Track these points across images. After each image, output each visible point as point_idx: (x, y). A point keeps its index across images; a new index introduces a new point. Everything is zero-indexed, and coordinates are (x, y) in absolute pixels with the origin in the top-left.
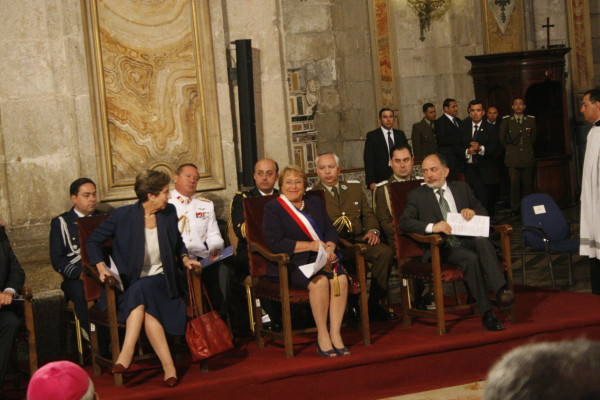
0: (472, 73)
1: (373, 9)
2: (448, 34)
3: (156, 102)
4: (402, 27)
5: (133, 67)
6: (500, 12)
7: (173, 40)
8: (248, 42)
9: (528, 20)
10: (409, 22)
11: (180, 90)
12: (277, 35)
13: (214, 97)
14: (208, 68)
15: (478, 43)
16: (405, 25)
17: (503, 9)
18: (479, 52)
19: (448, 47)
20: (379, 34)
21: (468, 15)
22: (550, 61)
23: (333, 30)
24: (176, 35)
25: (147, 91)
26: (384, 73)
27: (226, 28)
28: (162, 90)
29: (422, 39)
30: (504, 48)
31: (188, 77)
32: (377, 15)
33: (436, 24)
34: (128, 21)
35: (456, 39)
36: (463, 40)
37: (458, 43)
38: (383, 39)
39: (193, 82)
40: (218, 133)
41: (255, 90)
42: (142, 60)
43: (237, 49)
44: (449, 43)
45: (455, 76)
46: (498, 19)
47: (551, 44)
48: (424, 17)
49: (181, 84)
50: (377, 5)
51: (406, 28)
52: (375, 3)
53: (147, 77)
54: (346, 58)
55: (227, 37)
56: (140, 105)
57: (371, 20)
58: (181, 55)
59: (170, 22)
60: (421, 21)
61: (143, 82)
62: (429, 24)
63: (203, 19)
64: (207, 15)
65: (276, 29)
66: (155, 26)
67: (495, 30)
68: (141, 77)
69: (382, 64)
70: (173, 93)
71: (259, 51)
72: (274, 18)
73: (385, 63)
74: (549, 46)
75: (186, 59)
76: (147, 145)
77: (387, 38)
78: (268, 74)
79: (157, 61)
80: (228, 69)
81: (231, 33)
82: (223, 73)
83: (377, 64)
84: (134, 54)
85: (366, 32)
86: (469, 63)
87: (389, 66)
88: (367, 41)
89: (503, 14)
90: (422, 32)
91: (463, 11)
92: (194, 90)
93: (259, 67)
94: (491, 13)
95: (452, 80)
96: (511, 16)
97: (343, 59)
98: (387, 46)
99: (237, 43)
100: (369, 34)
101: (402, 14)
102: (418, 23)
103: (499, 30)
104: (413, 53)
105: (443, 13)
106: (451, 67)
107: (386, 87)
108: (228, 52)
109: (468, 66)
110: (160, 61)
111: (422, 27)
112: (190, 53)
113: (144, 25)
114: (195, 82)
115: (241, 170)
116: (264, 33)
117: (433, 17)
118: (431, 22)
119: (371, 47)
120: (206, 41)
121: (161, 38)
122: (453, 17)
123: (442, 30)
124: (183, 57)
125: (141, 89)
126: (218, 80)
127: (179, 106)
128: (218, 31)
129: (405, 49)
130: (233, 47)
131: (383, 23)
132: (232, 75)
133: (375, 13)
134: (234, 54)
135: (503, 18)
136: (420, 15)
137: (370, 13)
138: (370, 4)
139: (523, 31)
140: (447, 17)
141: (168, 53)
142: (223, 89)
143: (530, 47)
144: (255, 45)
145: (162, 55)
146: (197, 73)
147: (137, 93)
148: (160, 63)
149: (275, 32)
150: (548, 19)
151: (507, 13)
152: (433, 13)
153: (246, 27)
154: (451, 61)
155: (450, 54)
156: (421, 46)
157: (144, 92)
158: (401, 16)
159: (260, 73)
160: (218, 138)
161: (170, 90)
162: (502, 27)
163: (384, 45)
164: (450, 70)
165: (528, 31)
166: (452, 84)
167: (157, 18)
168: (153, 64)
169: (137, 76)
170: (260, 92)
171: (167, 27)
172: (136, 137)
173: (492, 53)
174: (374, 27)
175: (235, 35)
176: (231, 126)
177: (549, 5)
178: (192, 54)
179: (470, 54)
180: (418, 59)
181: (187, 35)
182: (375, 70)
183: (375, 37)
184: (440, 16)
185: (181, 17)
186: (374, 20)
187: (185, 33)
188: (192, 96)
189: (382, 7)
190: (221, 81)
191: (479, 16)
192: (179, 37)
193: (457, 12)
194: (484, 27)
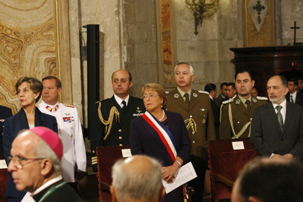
0: (235, 61)
1: (160, 8)
2: (215, 30)
3: (24, 70)
4: (181, 23)
5: (8, 42)
6: (257, 15)
7: (39, 22)
8: (97, 27)
9: (277, 23)
10: (186, 19)
11: (43, 61)
12: (118, 22)
13: (69, 68)
14: (65, 45)
15: (239, 39)
16: (184, 22)
17: (259, 13)
18: (240, 45)
19: (215, 40)
20: (164, 28)
21: (232, 17)
22: (295, 55)
23: (126, 23)
24: (41, 18)
25: (17, 61)
26: (166, 58)
27: (80, 15)
28: (29, 61)
29: (196, 33)
30: (259, 43)
31: (49, 52)
32: (162, 13)
33: (207, 22)
34: (5, 5)
35: (222, 34)
36: (228, 35)
37: (224, 38)
38: (166, 32)
39: (53, 56)
40: (71, 97)
41: (100, 65)
42: (14, 37)
43: (88, 32)
44: (217, 37)
45: (220, 63)
46: (255, 21)
47: (297, 42)
48: (198, 16)
49: (43, 57)
50: (162, 6)
51: (184, 24)
52: (161, 3)
53: (18, 50)
54: (136, 46)
55: (80, 22)
56: (11, 72)
57: (157, 16)
58: (45, 34)
59: (38, 8)
60: (196, 19)
61: (14, 54)
62: (202, 22)
63: (63, 8)
64: (66, 4)
65: (117, 18)
66: (26, 10)
67: (252, 29)
68: (14, 50)
69: (164, 51)
70: (37, 64)
71: (103, 34)
72: (116, 9)
73: (167, 50)
74: (295, 43)
75: (49, 37)
76: (15, 103)
77: (169, 31)
78: (110, 52)
79: (26, 38)
80: (80, 47)
81: (83, 19)
82: (76, 50)
83: (161, 51)
84: (9, 32)
85: (154, 26)
86: (233, 53)
87: (170, 53)
88: (153, 32)
89: (259, 17)
90: (196, 28)
91: (228, 13)
92: (53, 62)
93: (103, 47)
94: (250, 16)
95: (218, 66)
96: (265, 19)
97: (133, 45)
98: (169, 37)
99: (88, 27)
100: (156, 27)
101: (182, 13)
102: (194, 21)
103: (255, 29)
104: (188, 44)
105: (212, 14)
106: (217, 55)
107: (167, 69)
108: (80, 34)
109: (231, 56)
110: (28, 38)
111: (196, 24)
112: (52, 33)
113: (17, 9)
114: (54, 56)
115: (87, 127)
116: (108, 20)
117: (206, 16)
118: (203, 20)
119: (157, 37)
120: (65, 24)
121: (30, 20)
122: (220, 18)
123: (211, 27)
124: (46, 36)
125: (13, 60)
126: (72, 55)
127: (41, 74)
128: (74, 17)
129: (182, 40)
130: (85, 30)
131: (167, 19)
132: (83, 51)
133: (161, 11)
134: (85, 35)
135: (259, 20)
136: (195, 14)
137: (157, 12)
138: (157, 4)
139: (274, 31)
140: (215, 17)
141: (35, 32)
142: (76, 62)
143: (278, 44)
144: (101, 30)
145: (30, 34)
146: (56, 49)
147: (10, 62)
148: (29, 40)
149: (116, 20)
150: (295, 22)
151: (262, 16)
152: (205, 14)
153: (95, 15)
154: (217, 51)
155: (217, 46)
156: (195, 38)
157: (15, 62)
158: (181, 15)
159: (104, 52)
160: (71, 100)
161: (35, 61)
162: (258, 27)
163: (167, 36)
164: (217, 58)
165: (278, 32)
166: (218, 68)
167: (28, 4)
168: (23, 41)
169: (10, 49)
170: (103, 66)
171: (35, 12)
172: (7, 96)
173: (250, 46)
174: (160, 22)
175: (86, 21)
176: (81, 92)
177: (292, 11)
178: (53, 34)
179: (233, 47)
180: (192, 48)
181: (50, 19)
182: (159, 55)
183: (160, 30)
184: (210, 16)
185: (46, 5)
186: (160, 16)
187: (48, 18)
188: (52, 66)
189: (167, 6)
190: (74, 56)
191: (241, 17)
192: (44, 21)
193: (224, 14)
194: (244, 26)
